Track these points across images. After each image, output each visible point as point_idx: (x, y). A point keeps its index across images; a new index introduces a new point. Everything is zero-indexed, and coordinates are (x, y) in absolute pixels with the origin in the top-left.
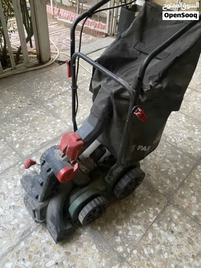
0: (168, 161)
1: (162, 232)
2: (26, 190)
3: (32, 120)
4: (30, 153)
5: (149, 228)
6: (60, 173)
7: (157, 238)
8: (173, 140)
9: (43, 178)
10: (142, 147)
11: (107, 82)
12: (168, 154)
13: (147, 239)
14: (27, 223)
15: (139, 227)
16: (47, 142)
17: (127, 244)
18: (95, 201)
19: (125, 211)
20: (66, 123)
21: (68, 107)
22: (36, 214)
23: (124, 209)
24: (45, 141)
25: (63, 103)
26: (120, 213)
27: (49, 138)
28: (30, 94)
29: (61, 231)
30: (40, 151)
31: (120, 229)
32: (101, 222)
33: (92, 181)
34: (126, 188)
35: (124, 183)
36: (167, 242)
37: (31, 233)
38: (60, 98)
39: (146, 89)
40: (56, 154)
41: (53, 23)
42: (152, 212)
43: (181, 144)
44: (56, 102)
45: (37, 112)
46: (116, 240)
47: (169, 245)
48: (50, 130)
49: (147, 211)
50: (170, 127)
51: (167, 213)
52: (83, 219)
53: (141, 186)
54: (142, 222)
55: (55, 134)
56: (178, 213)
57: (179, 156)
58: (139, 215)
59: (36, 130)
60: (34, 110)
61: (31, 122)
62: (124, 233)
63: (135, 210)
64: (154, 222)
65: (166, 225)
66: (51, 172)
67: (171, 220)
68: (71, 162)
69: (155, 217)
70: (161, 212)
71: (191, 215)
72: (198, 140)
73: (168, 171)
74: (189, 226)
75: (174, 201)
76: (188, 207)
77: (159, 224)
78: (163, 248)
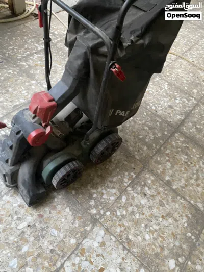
0: (146, 128)
1: (135, 195)
3: (3, 80)
4: (1, 116)
5: (123, 191)
6: (31, 135)
7: (131, 201)
8: (154, 108)
9: (12, 141)
10: (120, 112)
12: (147, 122)
13: (120, 201)
15: (114, 191)
16: (20, 105)
17: (101, 206)
18: (69, 166)
19: (101, 175)
20: (42, 86)
22: (7, 178)
23: (100, 174)
24: (18, 103)
25: (39, 62)
26: (96, 178)
27: (22, 101)
29: (33, 195)
30: (12, 114)
31: (94, 193)
32: (76, 186)
33: (67, 145)
34: (102, 153)
35: (100, 148)
36: (139, 204)
37: (2, 197)
38: (35, 57)
39: (126, 43)
40: (26, 116)
42: (127, 177)
43: (161, 112)
44: (31, 61)
45: (9, 72)
46: (90, 203)
47: (141, 206)
48: (24, 92)
49: (122, 175)
50: (152, 95)
51: (141, 178)
52: (56, 183)
53: (118, 152)
54: (117, 186)
55: (29, 96)
56: (152, 178)
57: (158, 123)
58: (115, 179)
59: (8, 91)
60: (5, 68)
62: (99, 196)
63: (111, 175)
64: (128, 186)
65: (139, 189)
66: (20, 134)
67: (145, 184)
68: (43, 125)
69: (130, 181)
70: (136, 177)
71: (164, 179)
72: (178, 109)
73: (146, 138)
74: (161, 189)
75: (149, 167)
76: (162, 172)
77: (133, 188)
78: (135, 209)
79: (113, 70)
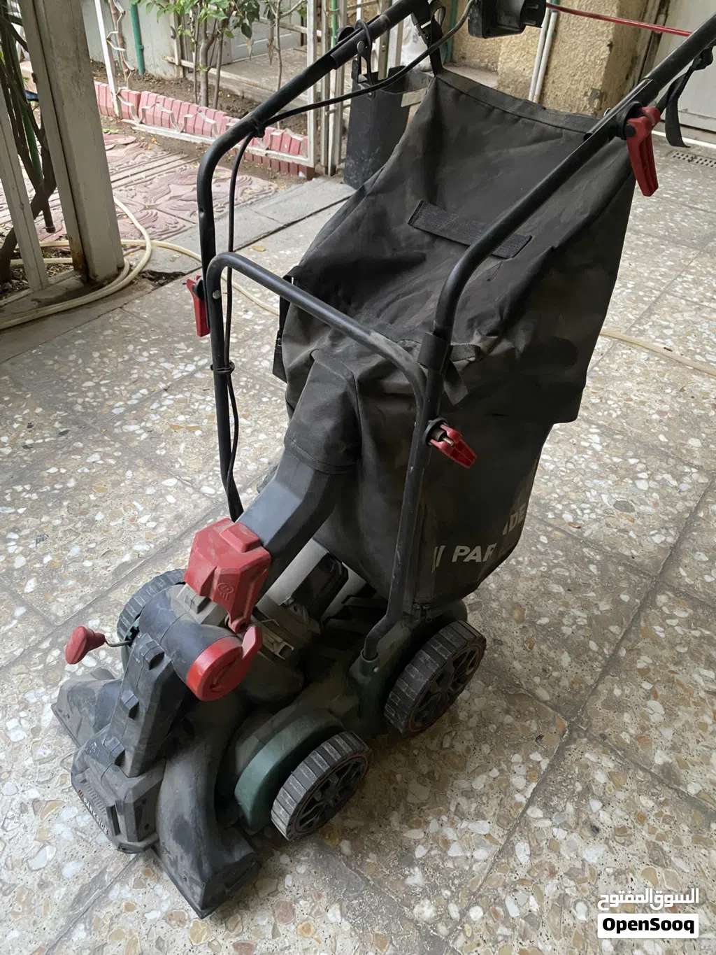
0: (556, 588)
1: (560, 834)
2: (75, 740)
3: (75, 489)
4: (79, 607)
5: (515, 824)
6: (197, 667)
7: (547, 857)
8: (568, 517)
9: (136, 692)
10: (467, 549)
11: (333, 345)
12: (556, 566)
13: (513, 864)
14: (88, 857)
15: (483, 827)
16: (133, 562)
17: (448, 887)
18: (324, 753)
19: (431, 775)
20: (197, 490)
21: (198, 433)
22: (121, 819)
23: (425, 770)
24: (127, 558)
25: (181, 418)
26: (414, 786)
27: (141, 547)
28: (60, 396)
29: (215, 872)
30: (112, 596)
31: (417, 842)
32: (350, 823)
33: (307, 684)
34: (427, 695)
35: (418, 677)
36: (578, 865)
37: (107, 891)
38: (167, 402)
39: (463, 359)
40: (176, 602)
41: (121, 141)
42: (522, 770)
43: (595, 526)
44: (154, 417)
45: (90, 460)
46: (410, 881)
47: (587, 874)
48: (143, 520)
49: (504, 766)
50: (553, 474)
51: (570, 768)
52: (287, 819)
53: (476, 684)
54: (492, 808)
55: (162, 530)
56: (608, 763)
57: (593, 568)
58: (479, 783)
59: (92, 522)
60: (78, 451)
61: (72, 497)
62: (433, 853)
63: (463, 768)
64: (530, 802)
65: (570, 808)
66: (163, 666)
67: (587, 789)
68: (233, 626)
69: (534, 785)
70: (551, 766)
71: (651, 764)
72: (650, 509)
73: (561, 624)
74: (646, 802)
75: (589, 725)
76: (638, 738)
77: (548, 809)
78: (570, 887)
79: (440, 445)
